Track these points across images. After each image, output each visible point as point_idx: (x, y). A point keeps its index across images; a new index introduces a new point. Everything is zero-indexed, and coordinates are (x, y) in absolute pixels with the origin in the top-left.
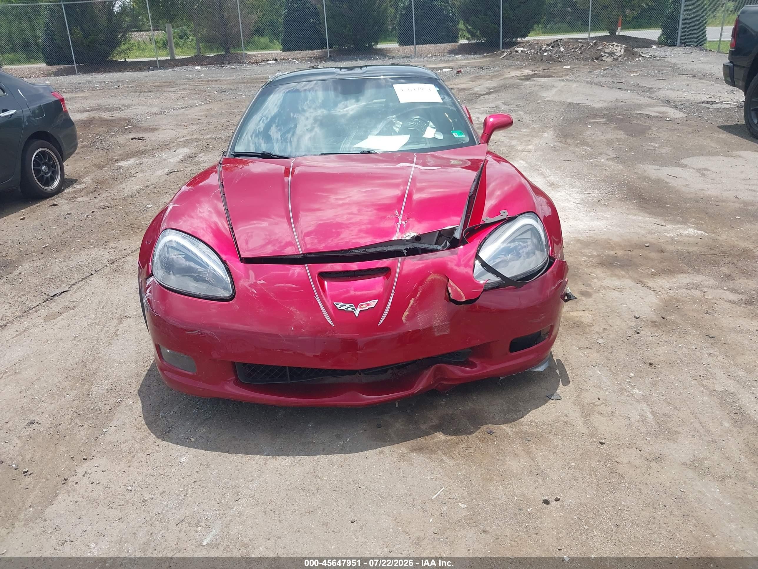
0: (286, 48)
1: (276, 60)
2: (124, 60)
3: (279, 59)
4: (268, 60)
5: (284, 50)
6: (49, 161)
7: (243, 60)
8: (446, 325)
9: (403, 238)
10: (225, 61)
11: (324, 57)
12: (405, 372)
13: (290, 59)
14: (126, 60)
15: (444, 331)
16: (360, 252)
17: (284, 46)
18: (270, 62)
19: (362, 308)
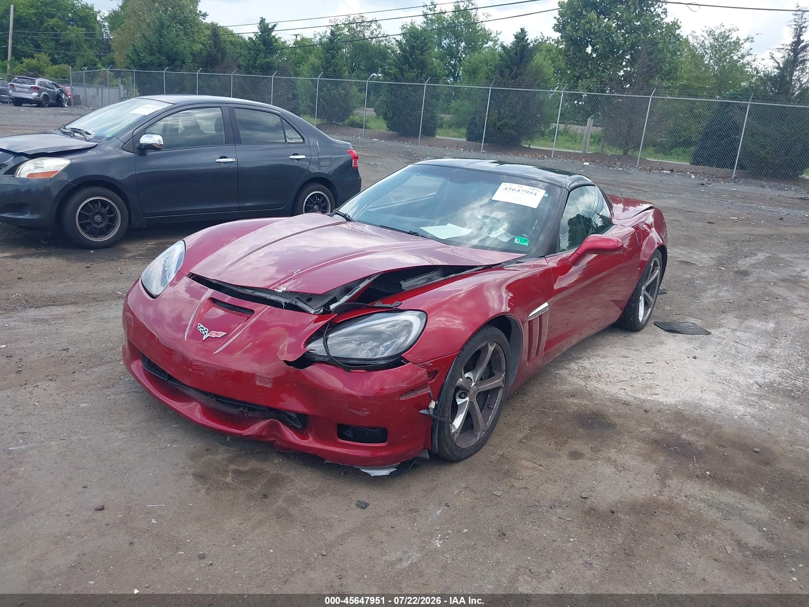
0: (696, 162)
1: (672, 171)
2: (528, 146)
3: (675, 170)
4: (663, 170)
5: (693, 164)
6: (323, 202)
7: (636, 164)
8: (269, 379)
9: (276, 290)
10: (617, 163)
11: (728, 177)
12: (251, 414)
13: (688, 173)
14: (531, 147)
15: (266, 384)
16: (249, 292)
17: (695, 159)
18: (665, 172)
19: (212, 335)
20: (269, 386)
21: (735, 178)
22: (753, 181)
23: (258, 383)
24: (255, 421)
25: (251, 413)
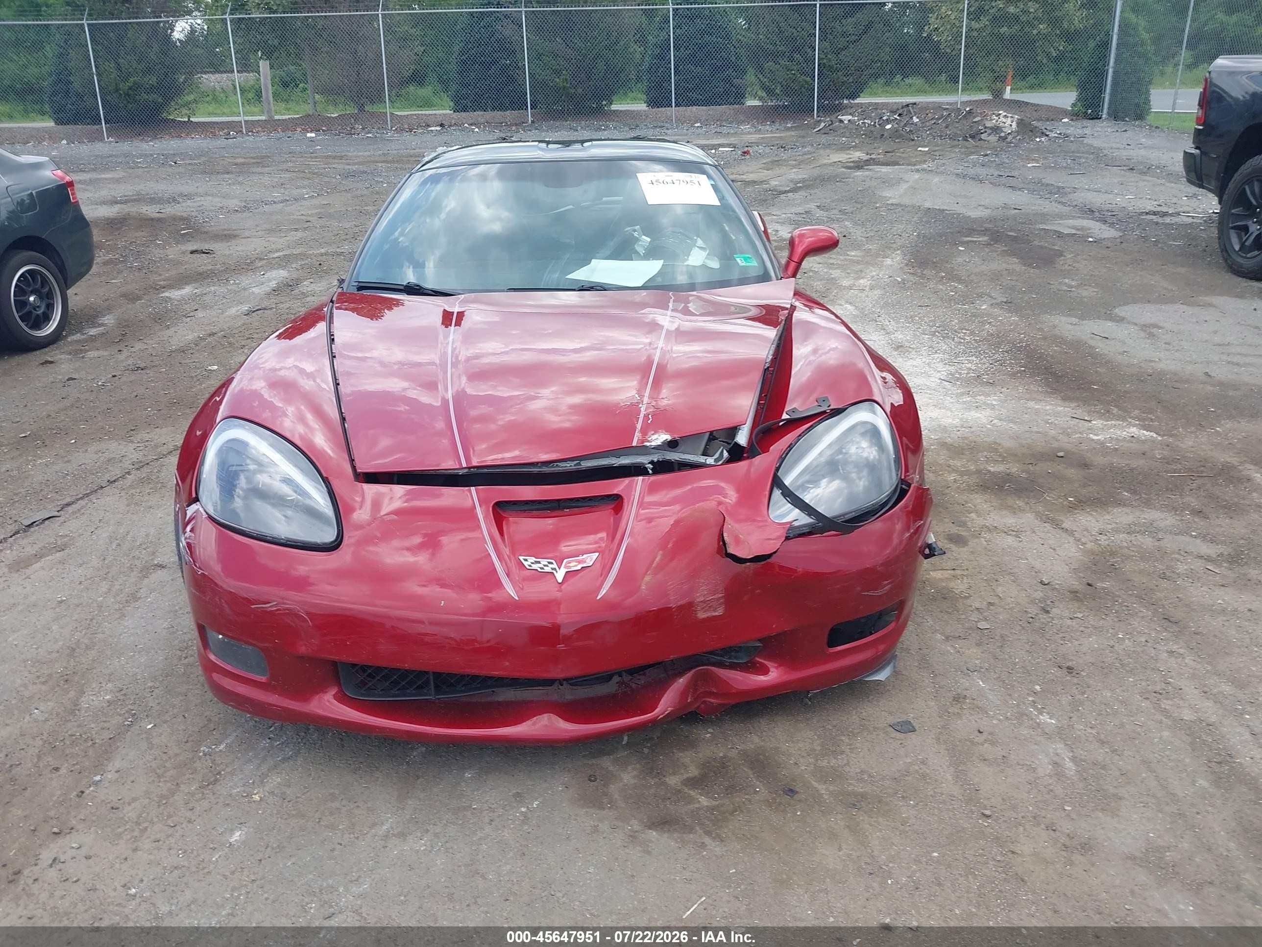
0: (460, 106)
1: (442, 125)
2: (187, 120)
3: (447, 124)
4: (429, 126)
5: (456, 110)
6: (42, 286)
7: (387, 123)
8: (718, 599)
9: (646, 444)
10: (357, 126)
11: (523, 123)
12: (642, 680)
13: (466, 125)
14: (191, 119)
15: (715, 611)
16: (570, 466)
17: (456, 103)
18: (433, 128)
19: (570, 567)
20: (719, 612)
21: (533, 122)
22: (558, 123)
23: (701, 615)
24: (662, 686)
25: (641, 677)
